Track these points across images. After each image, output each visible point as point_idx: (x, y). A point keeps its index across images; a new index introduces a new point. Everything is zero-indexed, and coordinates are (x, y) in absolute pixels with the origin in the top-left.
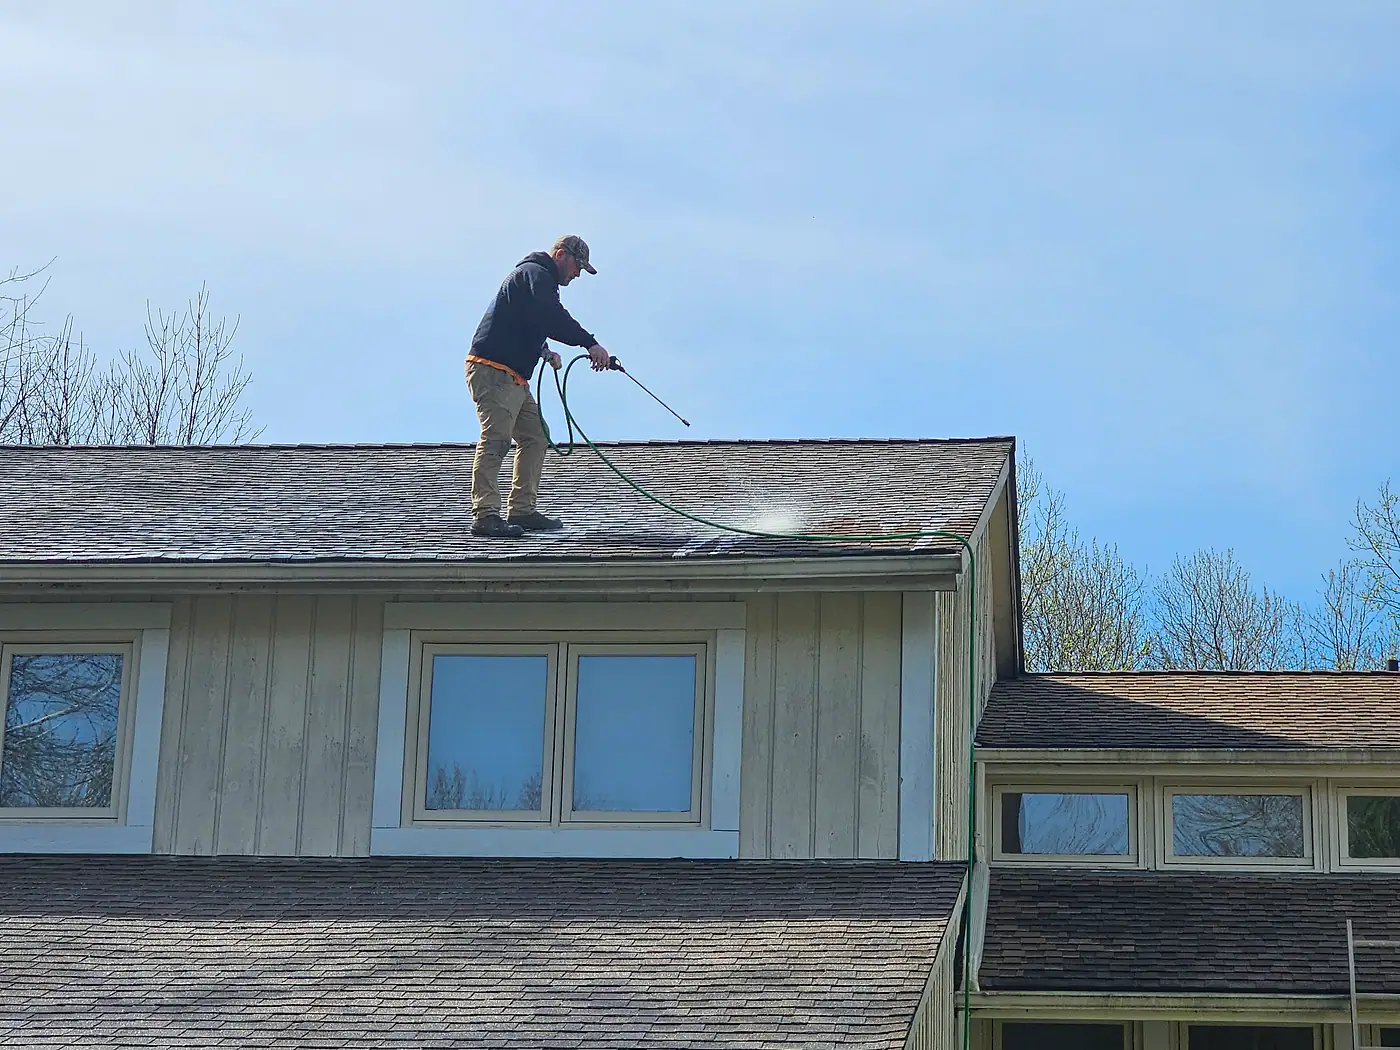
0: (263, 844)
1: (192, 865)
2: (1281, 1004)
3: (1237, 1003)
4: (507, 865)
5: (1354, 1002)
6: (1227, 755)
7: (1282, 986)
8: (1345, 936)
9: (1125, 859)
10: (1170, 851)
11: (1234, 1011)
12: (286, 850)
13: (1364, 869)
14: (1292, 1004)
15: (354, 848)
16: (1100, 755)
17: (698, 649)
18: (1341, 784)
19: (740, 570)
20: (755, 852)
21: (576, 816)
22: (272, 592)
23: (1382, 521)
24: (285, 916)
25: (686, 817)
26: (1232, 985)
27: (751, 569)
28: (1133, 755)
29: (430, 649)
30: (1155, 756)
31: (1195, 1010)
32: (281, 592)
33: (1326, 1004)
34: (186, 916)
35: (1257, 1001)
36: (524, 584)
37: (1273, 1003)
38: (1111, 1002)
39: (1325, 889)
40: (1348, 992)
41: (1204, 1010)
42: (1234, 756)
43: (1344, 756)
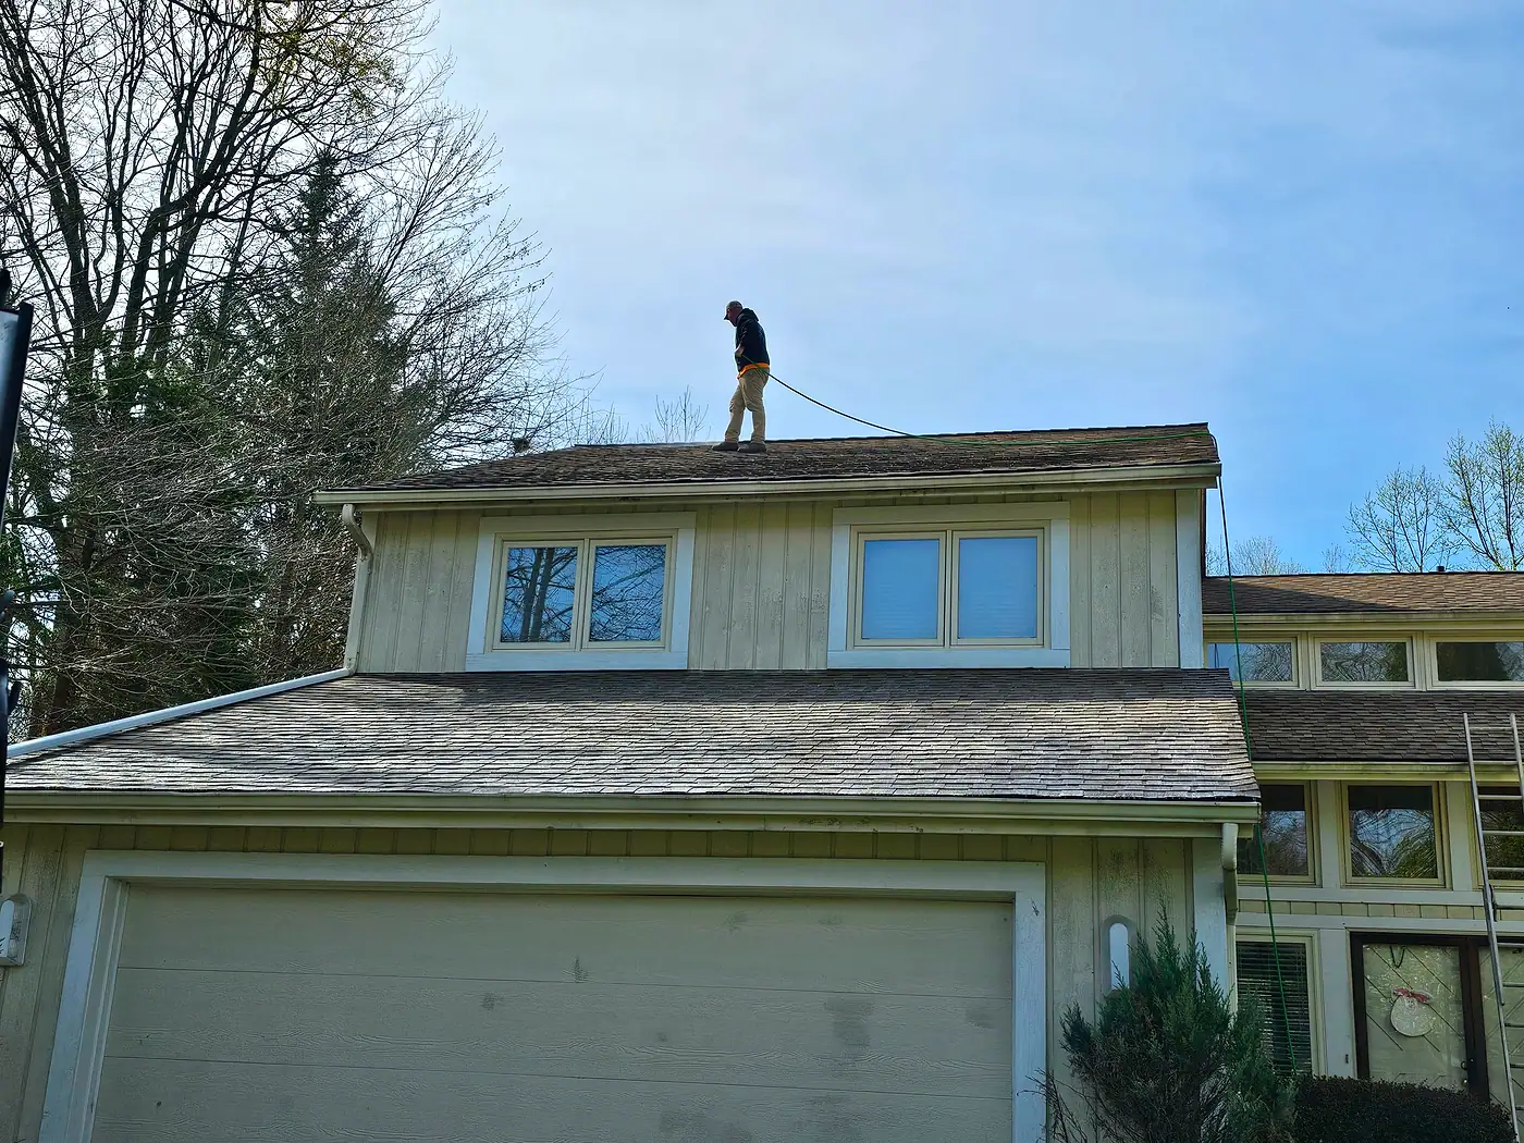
0: (758, 662)
1: (712, 675)
2: (1420, 768)
3: (1390, 768)
4: (917, 673)
5: (1472, 766)
6: (1357, 617)
7: (1419, 757)
8: (1463, 723)
9: (1290, 683)
10: (1320, 677)
11: (1388, 773)
12: (773, 666)
13: (1449, 688)
14: (1428, 768)
15: (816, 664)
16: (1274, 618)
17: (1038, 533)
18: (1433, 634)
19: (1069, 477)
20: (1081, 663)
21: (960, 642)
22: (762, 500)
23: (1365, 517)
24: (780, 701)
25: (1033, 641)
26: (1386, 756)
27: (1077, 476)
28: (1296, 617)
29: (863, 538)
30: (1309, 618)
31: (1362, 773)
32: (768, 500)
33: (1452, 768)
34: (715, 701)
35: (1405, 766)
36: (925, 490)
37: (1415, 768)
38: (1305, 768)
39: (1426, 700)
40: (1467, 760)
41: (1370, 773)
42: (1362, 617)
43: (1437, 616)
